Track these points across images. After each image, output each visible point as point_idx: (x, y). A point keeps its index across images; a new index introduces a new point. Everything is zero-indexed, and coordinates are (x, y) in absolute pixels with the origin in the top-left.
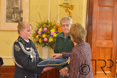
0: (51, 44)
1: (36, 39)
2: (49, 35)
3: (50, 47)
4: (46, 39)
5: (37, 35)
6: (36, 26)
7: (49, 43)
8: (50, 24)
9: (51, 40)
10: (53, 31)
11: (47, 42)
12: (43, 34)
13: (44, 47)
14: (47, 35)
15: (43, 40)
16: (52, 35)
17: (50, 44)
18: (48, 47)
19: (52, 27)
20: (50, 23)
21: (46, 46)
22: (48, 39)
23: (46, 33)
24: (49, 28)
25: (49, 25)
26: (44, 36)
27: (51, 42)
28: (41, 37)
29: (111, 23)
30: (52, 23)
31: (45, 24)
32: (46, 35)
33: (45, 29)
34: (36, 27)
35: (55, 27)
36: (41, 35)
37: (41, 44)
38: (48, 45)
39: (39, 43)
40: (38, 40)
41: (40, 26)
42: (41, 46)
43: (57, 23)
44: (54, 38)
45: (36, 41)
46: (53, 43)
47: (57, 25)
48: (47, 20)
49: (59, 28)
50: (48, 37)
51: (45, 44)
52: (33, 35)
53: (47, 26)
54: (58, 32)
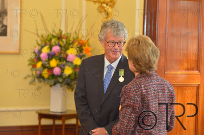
0: (69, 80)
1: (36, 70)
2: (65, 62)
3: (66, 86)
4: (57, 71)
5: (37, 62)
6: (36, 42)
7: (64, 77)
8: (67, 38)
9: (68, 71)
10: (72, 52)
11: (61, 76)
12: (52, 60)
13: (53, 87)
14: (60, 61)
15: (52, 72)
16: (70, 60)
17: (66, 80)
18: (61, 86)
19: (70, 44)
20: (66, 35)
21: (58, 85)
22: (63, 70)
23: (57, 58)
24: (65, 46)
25: (64, 40)
26: (53, 63)
27: (69, 76)
28: (48, 65)
29: (195, 33)
30: (69, 35)
31: (56, 38)
32: (58, 61)
33: (56, 49)
34: (37, 45)
35: (76, 44)
36: (46, 61)
37: (47, 80)
38: (62, 83)
39: (43, 78)
40: (41, 72)
41: (44, 42)
42: (48, 84)
43: (80, 36)
44: (75, 67)
45: (37, 75)
46: (72, 78)
47: (80, 40)
48: (60, 30)
49: (85, 46)
50: (61, 66)
51: (55, 79)
52: (30, 62)
53: (59, 42)
54: (83, 54)
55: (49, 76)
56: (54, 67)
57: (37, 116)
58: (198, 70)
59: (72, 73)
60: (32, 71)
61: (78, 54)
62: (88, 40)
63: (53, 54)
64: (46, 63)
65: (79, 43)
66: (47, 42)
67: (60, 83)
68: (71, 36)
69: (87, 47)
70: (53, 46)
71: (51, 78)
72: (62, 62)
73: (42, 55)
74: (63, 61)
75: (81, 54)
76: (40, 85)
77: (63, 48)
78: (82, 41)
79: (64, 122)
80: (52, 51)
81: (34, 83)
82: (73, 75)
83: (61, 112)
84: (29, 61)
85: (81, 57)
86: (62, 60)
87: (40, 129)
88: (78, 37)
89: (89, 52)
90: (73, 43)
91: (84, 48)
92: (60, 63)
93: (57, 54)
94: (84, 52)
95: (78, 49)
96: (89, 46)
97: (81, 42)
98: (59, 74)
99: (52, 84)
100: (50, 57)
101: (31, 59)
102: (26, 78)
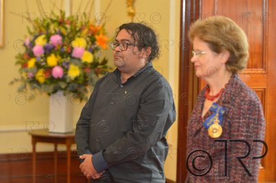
0: (76, 86)
1: (27, 72)
2: (69, 58)
3: (72, 94)
4: (58, 71)
5: (29, 59)
6: (26, 30)
7: (68, 81)
8: (71, 23)
9: (74, 72)
10: (79, 44)
11: (63, 79)
12: (49, 55)
14: (63, 57)
15: (51, 73)
16: (77, 56)
17: (71, 85)
18: (65, 95)
19: (77, 32)
20: (71, 20)
21: (60, 93)
22: (66, 70)
23: (58, 53)
24: (68, 34)
25: (68, 26)
26: (52, 60)
27: (76, 79)
28: (44, 64)
29: (259, 13)
30: (75, 18)
31: (56, 24)
32: (59, 57)
33: (56, 39)
34: (28, 35)
35: (86, 31)
36: (42, 58)
37: (43, 86)
38: (65, 89)
39: (37, 82)
40: (35, 74)
41: (38, 29)
42: (45, 91)
43: (91, 20)
44: (84, 66)
45: (28, 78)
46: (80, 82)
47: (92, 26)
48: (61, 12)
49: (98, 35)
50: (64, 64)
51: (55, 85)
52: (18, 60)
53: (60, 30)
54: (96, 46)
55: (46, 79)
56: (54, 67)
57: (29, 139)
58: (262, 67)
59: (80, 75)
60: (21, 73)
61: (89, 47)
62: (104, 25)
63: (51, 47)
64: (42, 60)
65: (90, 30)
66: (43, 29)
67: (62, 89)
68: (77, 19)
69: (101, 36)
70: (51, 34)
71: (48, 82)
72: (65, 59)
73: (35, 49)
74: (67, 57)
75: (93, 47)
76: (33, 93)
77: (66, 38)
78: (94, 26)
79: (69, 147)
80: (50, 42)
81: (24, 90)
82: (82, 78)
83: (66, 133)
84: (17, 57)
85: (93, 51)
86: (65, 56)
87: (34, 158)
88: (88, 22)
89: (104, 43)
90: (81, 30)
91: (97, 37)
92: (63, 60)
93: (58, 47)
94: (97, 44)
95: (88, 39)
96: (104, 34)
97: (92, 28)
98: (61, 76)
99: (50, 91)
100: (47, 52)
101: (20, 54)
102: (12, 83)
